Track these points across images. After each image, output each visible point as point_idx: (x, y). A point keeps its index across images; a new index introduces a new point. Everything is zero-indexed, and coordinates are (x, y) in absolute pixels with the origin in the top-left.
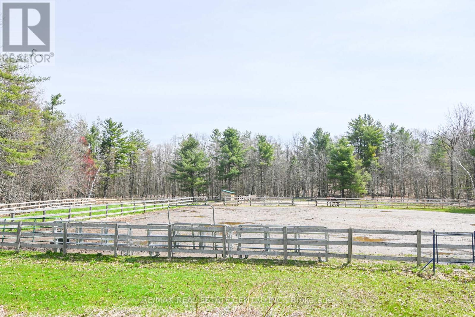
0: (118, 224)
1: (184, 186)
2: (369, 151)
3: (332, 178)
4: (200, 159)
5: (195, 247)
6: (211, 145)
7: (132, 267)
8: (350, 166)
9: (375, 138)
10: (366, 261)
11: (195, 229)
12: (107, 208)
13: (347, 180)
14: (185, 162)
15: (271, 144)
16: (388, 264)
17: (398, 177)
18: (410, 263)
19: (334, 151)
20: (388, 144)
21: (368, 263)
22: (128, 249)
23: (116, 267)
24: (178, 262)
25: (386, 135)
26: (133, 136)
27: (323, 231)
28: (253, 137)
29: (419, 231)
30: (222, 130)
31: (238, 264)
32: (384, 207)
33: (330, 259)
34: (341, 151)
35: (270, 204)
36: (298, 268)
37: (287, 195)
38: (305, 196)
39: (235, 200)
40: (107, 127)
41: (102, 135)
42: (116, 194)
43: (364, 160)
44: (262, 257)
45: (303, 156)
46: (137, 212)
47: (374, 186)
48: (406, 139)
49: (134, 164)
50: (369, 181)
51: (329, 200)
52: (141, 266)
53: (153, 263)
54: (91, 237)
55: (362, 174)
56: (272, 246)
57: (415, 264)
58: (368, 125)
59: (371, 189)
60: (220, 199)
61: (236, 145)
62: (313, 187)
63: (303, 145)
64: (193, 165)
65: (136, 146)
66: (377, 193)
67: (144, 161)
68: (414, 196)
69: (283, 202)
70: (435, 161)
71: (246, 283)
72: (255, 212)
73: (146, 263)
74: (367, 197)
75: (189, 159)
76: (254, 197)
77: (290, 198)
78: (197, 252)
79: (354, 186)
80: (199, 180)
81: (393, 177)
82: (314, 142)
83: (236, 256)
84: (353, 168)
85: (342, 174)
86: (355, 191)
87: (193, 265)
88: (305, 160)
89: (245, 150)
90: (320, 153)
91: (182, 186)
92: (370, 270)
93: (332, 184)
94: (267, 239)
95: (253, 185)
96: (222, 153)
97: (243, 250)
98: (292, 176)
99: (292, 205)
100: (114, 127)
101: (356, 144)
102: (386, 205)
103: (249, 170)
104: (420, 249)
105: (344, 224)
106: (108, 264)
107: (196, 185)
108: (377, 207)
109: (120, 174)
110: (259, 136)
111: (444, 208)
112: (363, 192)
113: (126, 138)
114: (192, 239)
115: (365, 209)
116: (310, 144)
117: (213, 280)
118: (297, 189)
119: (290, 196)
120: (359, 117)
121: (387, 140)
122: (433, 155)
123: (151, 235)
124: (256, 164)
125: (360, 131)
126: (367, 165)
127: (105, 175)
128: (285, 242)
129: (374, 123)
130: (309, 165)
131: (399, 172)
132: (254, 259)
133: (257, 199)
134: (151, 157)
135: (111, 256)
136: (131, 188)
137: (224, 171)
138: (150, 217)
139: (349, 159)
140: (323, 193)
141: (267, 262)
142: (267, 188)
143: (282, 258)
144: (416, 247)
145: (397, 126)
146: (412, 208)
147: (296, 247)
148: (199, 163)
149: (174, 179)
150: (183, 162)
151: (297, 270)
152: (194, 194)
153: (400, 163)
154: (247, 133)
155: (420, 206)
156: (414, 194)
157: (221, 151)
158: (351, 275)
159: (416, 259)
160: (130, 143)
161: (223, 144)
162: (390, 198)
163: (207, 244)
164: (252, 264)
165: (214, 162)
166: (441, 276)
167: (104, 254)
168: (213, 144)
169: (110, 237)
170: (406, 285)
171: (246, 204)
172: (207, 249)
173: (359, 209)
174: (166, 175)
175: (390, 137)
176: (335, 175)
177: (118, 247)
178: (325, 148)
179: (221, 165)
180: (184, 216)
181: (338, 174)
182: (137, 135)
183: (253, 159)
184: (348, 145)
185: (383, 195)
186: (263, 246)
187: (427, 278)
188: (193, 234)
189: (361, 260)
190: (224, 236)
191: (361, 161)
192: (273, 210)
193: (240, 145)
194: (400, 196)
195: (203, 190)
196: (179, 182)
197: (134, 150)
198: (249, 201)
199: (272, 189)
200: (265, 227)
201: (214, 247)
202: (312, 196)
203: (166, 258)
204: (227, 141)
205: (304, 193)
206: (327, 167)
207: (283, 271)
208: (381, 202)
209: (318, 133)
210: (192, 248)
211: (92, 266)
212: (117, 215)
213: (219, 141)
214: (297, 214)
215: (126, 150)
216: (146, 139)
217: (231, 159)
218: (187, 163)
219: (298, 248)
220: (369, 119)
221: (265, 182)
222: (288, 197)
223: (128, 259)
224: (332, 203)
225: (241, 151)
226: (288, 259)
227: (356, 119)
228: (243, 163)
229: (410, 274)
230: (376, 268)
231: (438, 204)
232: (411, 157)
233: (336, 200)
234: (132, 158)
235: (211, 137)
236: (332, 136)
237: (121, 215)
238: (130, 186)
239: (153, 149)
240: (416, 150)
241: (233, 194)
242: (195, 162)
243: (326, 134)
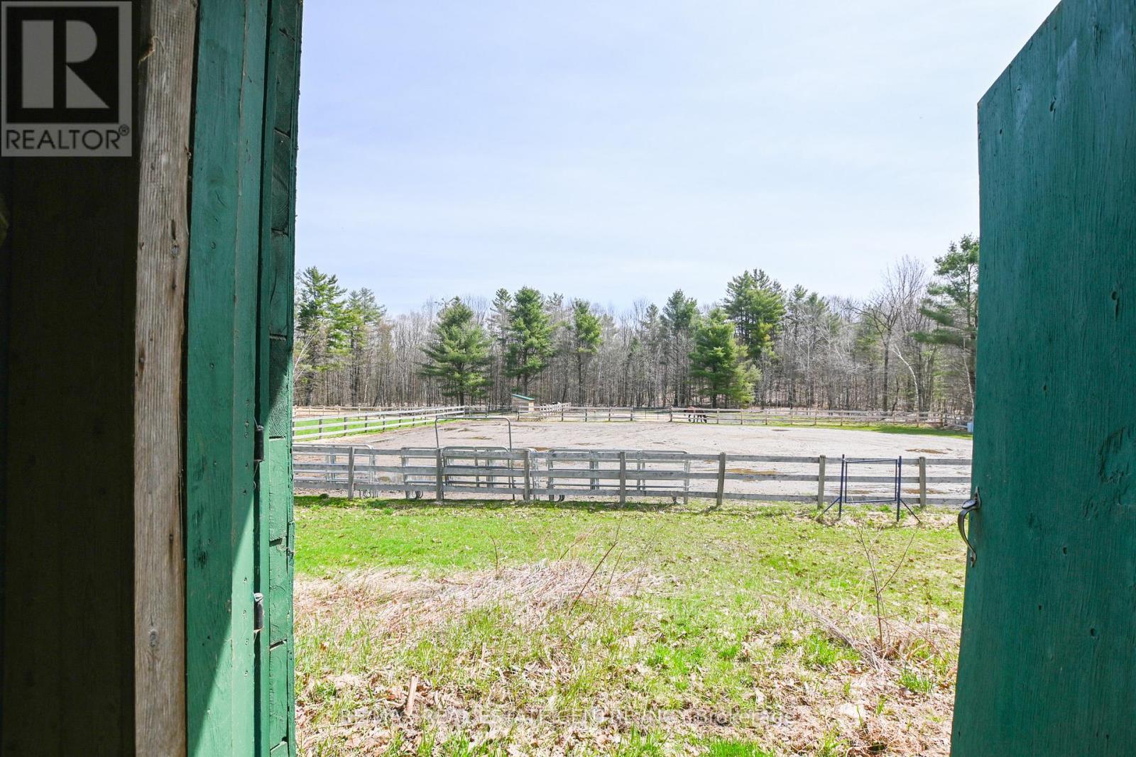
0: (354, 448)
1: (448, 387)
2: (759, 331)
3: (698, 376)
4: (474, 341)
5: (479, 483)
6: (494, 317)
7: (380, 514)
8: (727, 356)
9: (771, 309)
10: (745, 503)
11: (480, 455)
12: (320, 423)
13: (722, 379)
14: (450, 345)
15: (597, 317)
16: (777, 506)
17: (803, 376)
18: (808, 505)
19: (703, 331)
20: (790, 321)
21: (746, 505)
22: (372, 487)
23: (354, 514)
24: (454, 506)
25: (787, 305)
26: (356, 299)
27: (682, 457)
28: (565, 303)
29: (823, 457)
30: (513, 291)
31: (549, 509)
32: (779, 423)
33: (690, 500)
34: (714, 331)
35: (595, 418)
36: (641, 513)
37: (623, 403)
38: (653, 406)
39: (536, 412)
40: (309, 283)
41: (300, 297)
42: (328, 401)
43: (751, 347)
44: (585, 499)
45: (650, 338)
46: (371, 431)
47: (766, 390)
48: (820, 314)
49: (359, 349)
50: (757, 382)
51: (692, 411)
52: (395, 513)
53: (414, 509)
54: (309, 469)
55: (747, 369)
56: (602, 482)
57: (815, 505)
58: (759, 288)
59: (759, 394)
60: (510, 410)
61: (538, 317)
62: (665, 391)
63: (651, 320)
64: (464, 351)
65: (362, 317)
66: (770, 401)
67: (376, 344)
68: (827, 406)
69: (616, 415)
70: (863, 350)
71: (564, 535)
72: (570, 431)
73: (402, 508)
74: (753, 408)
75: (457, 342)
76: (567, 406)
77: (628, 408)
78: (483, 490)
79: (734, 389)
80: (473, 377)
81: (796, 375)
82: (669, 314)
83: (545, 498)
84: (732, 359)
85: (715, 370)
86: (734, 397)
87: (478, 511)
88: (654, 346)
89: (552, 326)
90: (679, 334)
91: (444, 388)
92: (749, 515)
93: (697, 386)
94: (593, 471)
95: (566, 387)
96: (512, 332)
97: (556, 487)
98: (631, 373)
99: (631, 420)
100: (322, 282)
101: (738, 319)
102: (783, 420)
103: (559, 361)
104: (823, 484)
105: (715, 450)
106: (340, 510)
107: (468, 387)
108: (768, 423)
109: (335, 365)
110: (576, 302)
111: (870, 424)
112: (748, 400)
113: (344, 302)
114: (475, 471)
115: (749, 427)
116: (662, 317)
117: (512, 531)
118: (640, 394)
119: (628, 405)
120: (746, 274)
121: (789, 313)
122: (859, 340)
123: (408, 464)
124: (571, 351)
125: (745, 299)
126: (755, 354)
127: (308, 367)
128: (622, 474)
129: (769, 285)
130: (660, 354)
131: (804, 367)
132: (574, 502)
133: (572, 410)
134: (389, 336)
135: (344, 499)
136: (354, 391)
137: (516, 363)
138: (394, 439)
139: (726, 345)
140: (682, 401)
141: (593, 506)
142: (589, 392)
143: (617, 499)
144: (818, 480)
145: (806, 291)
146: (822, 426)
147: (639, 483)
148: (473, 349)
149: (430, 376)
150: (445, 346)
151: (641, 516)
152: (465, 402)
153: (807, 353)
154: (555, 297)
155: (834, 422)
156: (827, 403)
157: (511, 327)
158: (720, 522)
159: (816, 499)
160: (351, 311)
161: (515, 315)
162: (789, 409)
163: (498, 479)
164: (571, 508)
165: (499, 347)
166: (849, 521)
167: (331, 496)
168: (498, 316)
169: (341, 468)
170: (799, 533)
171: (554, 419)
172: (498, 486)
173: (739, 426)
174: (414, 368)
175: (793, 308)
176: (703, 371)
177: (355, 484)
178: (687, 325)
179: (512, 352)
180: (451, 438)
181: (708, 370)
182: (363, 298)
183: (566, 342)
184: (725, 321)
185: (779, 405)
186: (588, 482)
187: (830, 524)
188: (477, 464)
189: (736, 501)
190: (527, 466)
191: (746, 347)
192: (600, 427)
193: (543, 318)
194: (805, 407)
195: (480, 394)
196: (439, 380)
197: (359, 325)
198: (559, 412)
199: (597, 394)
200: (592, 452)
201: (510, 484)
202: (664, 405)
203: (434, 500)
204: (522, 310)
205: (650, 401)
206: (690, 357)
207: (618, 518)
208: (775, 416)
209: (676, 300)
210: (475, 485)
211: (316, 513)
212: (338, 436)
213: (507, 311)
214: (639, 435)
215: (345, 324)
216: (378, 306)
217: (529, 341)
218: (453, 348)
219: (641, 484)
220: (762, 278)
221: (586, 382)
222: (623, 406)
223: (373, 503)
224: (696, 417)
225: (546, 328)
226: (626, 501)
227: (740, 277)
228: (550, 349)
229: (806, 519)
230: (758, 513)
231: (863, 418)
232: (826, 343)
233: (702, 412)
234: (355, 337)
235: (494, 303)
236: (699, 306)
237: (345, 435)
238: (352, 387)
239: (391, 324)
240: (834, 330)
241: (531, 401)
242: (466, 346)
243: (690, 301)
